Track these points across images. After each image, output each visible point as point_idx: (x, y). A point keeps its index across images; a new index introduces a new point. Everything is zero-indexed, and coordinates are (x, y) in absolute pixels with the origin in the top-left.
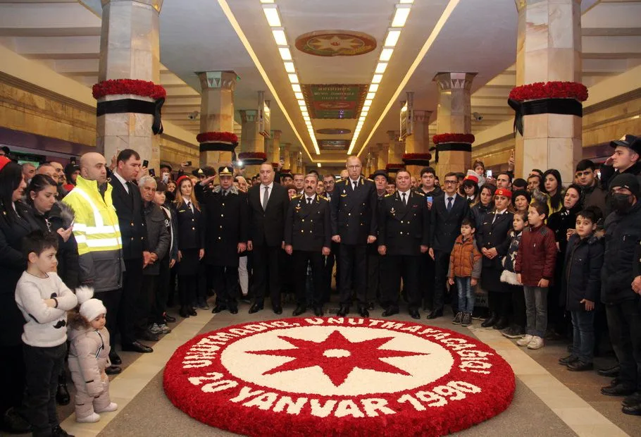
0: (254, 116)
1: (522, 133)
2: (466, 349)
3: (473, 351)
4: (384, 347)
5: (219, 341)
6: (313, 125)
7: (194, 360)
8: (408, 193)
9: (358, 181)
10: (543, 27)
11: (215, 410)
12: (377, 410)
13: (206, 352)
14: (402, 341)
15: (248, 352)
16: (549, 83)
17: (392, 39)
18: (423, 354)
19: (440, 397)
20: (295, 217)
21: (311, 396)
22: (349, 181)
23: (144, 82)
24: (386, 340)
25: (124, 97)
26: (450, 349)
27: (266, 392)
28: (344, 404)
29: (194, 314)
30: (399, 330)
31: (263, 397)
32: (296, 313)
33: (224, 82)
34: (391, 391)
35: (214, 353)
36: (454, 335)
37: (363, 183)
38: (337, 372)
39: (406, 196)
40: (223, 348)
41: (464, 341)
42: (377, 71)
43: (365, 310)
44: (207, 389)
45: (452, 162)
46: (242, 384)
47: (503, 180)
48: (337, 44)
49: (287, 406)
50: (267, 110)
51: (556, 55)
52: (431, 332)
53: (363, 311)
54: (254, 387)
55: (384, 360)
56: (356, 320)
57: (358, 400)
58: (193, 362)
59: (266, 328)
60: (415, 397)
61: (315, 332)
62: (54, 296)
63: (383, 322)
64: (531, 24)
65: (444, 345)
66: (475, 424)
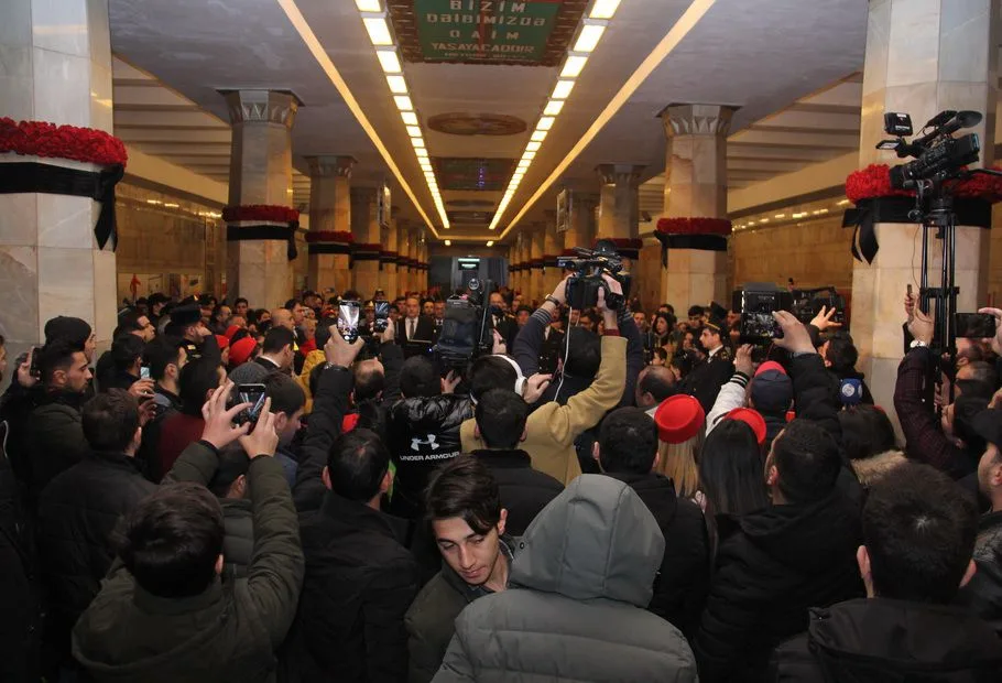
1: (666, 267)
10: (688, 160)
16: (693, 219)
17: (546, 124)
42: (528, 149)
50: (387, 191)
51: (700, 191)
64: (677, 157)
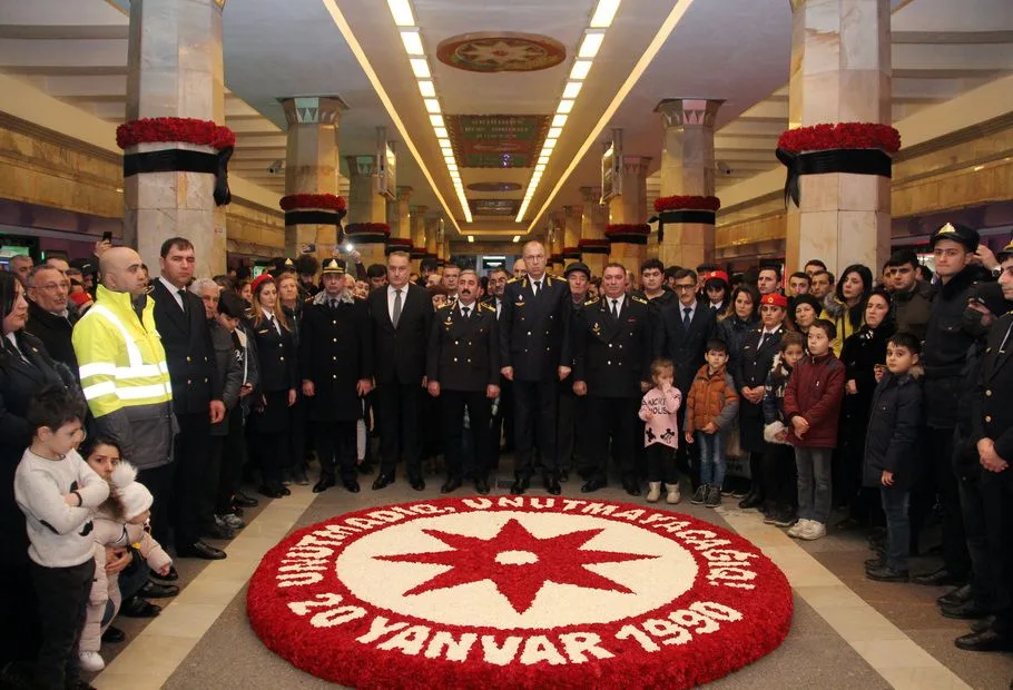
0: (369, 166)
1: (797, 203)
2: (717, 547)
3: (727, 552)
4: (589, 546)
5: (332, 540)
6: (461, 177)
7: (295, 572)
8: (621, 300)
9: (541, 280)
10: (833, 36)
11: (334, 656)
12: (586, 653)
13: (312, 559)
14: (616, 535)
15: (377, 558)
16: (841, 125)
17: (591, 46)
18: (650, 557)
19: (680, 629)
20: (444, 338)
21: (482, 631)
22: (528, 281)
23: (201, 121)
24: (591, 534)
25: (169, 146)
26: (690, 547)
27: (411, 626)
28: (533, 642)
29: (286, 492)
30: (609, 517)
31: (407, 633)
32: (446, 489)
33: (324, 115)
34: (605, 620)
35: (325, 561)
36: (696, 524)
37: (549, 284)
38: (519, 589)
39: (617, 305)
40: (338, 551)
41: (713, 535)
42: (565, 95)
43: (555, 482)
44: (319, 621)
45: (685, 239)
46: (374, 612)
47: (768, 279)
48: (503, 54)
49: (445, 648)
50: (390, 155)
51: (852, 81)
52: (661, 519)
53: (551, 485)
54: (393, 617)
55: (590, 567)
56: (543, 501)
57: (554, 635)
58: (292, 576)
59: (403, 516)
60: (642, 629)
61: (480, 522)
62: (74, 487)
63: (584, 503)
64: (814, 32)
65: (680, 541)
66: (734, 669)
